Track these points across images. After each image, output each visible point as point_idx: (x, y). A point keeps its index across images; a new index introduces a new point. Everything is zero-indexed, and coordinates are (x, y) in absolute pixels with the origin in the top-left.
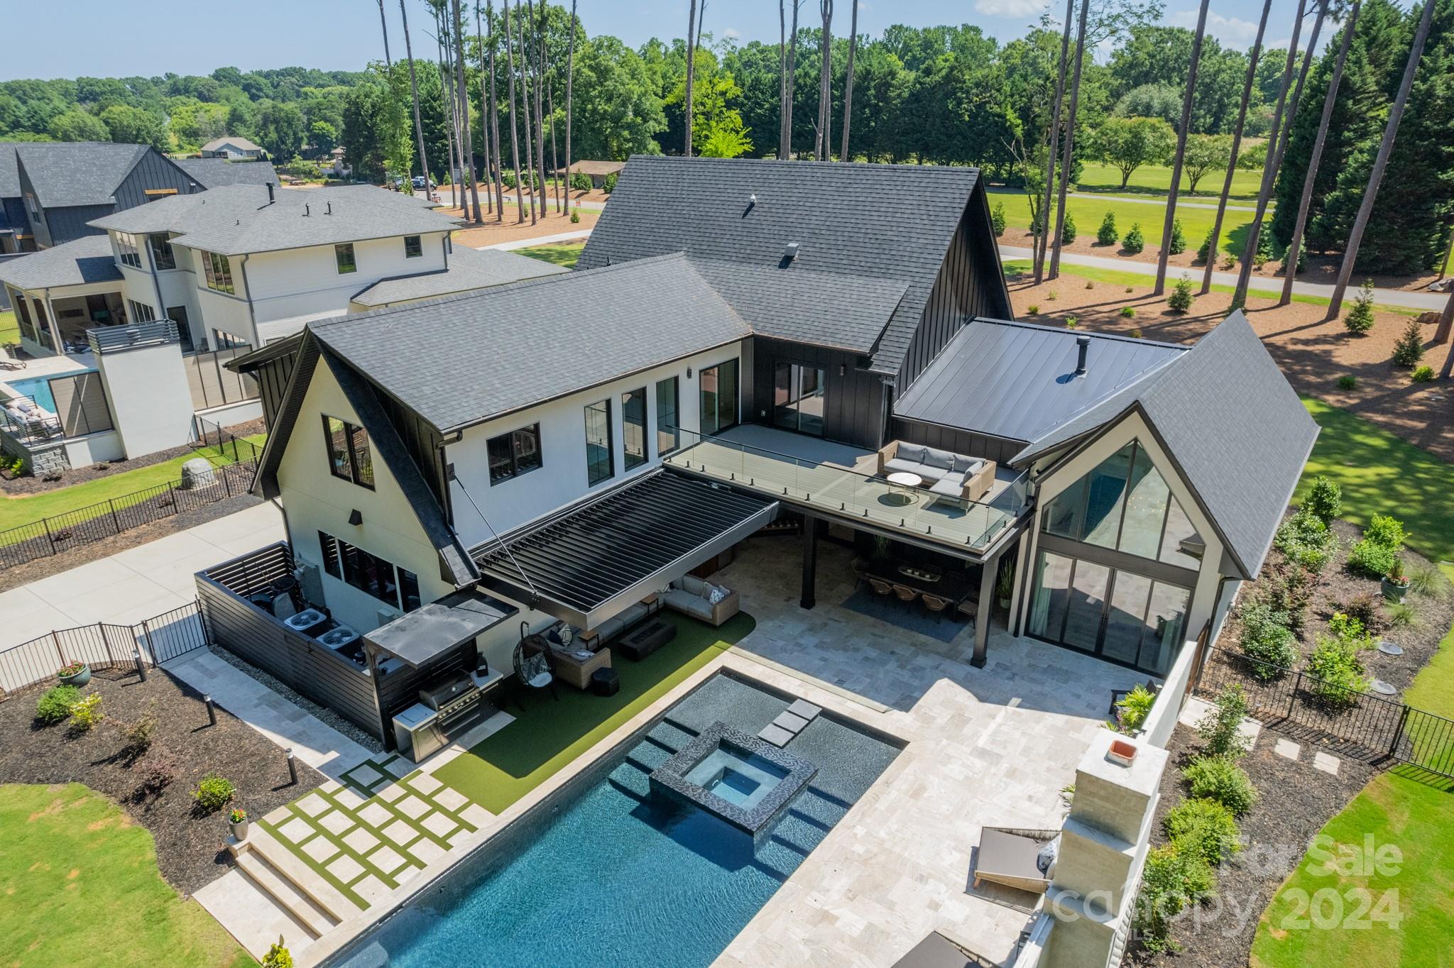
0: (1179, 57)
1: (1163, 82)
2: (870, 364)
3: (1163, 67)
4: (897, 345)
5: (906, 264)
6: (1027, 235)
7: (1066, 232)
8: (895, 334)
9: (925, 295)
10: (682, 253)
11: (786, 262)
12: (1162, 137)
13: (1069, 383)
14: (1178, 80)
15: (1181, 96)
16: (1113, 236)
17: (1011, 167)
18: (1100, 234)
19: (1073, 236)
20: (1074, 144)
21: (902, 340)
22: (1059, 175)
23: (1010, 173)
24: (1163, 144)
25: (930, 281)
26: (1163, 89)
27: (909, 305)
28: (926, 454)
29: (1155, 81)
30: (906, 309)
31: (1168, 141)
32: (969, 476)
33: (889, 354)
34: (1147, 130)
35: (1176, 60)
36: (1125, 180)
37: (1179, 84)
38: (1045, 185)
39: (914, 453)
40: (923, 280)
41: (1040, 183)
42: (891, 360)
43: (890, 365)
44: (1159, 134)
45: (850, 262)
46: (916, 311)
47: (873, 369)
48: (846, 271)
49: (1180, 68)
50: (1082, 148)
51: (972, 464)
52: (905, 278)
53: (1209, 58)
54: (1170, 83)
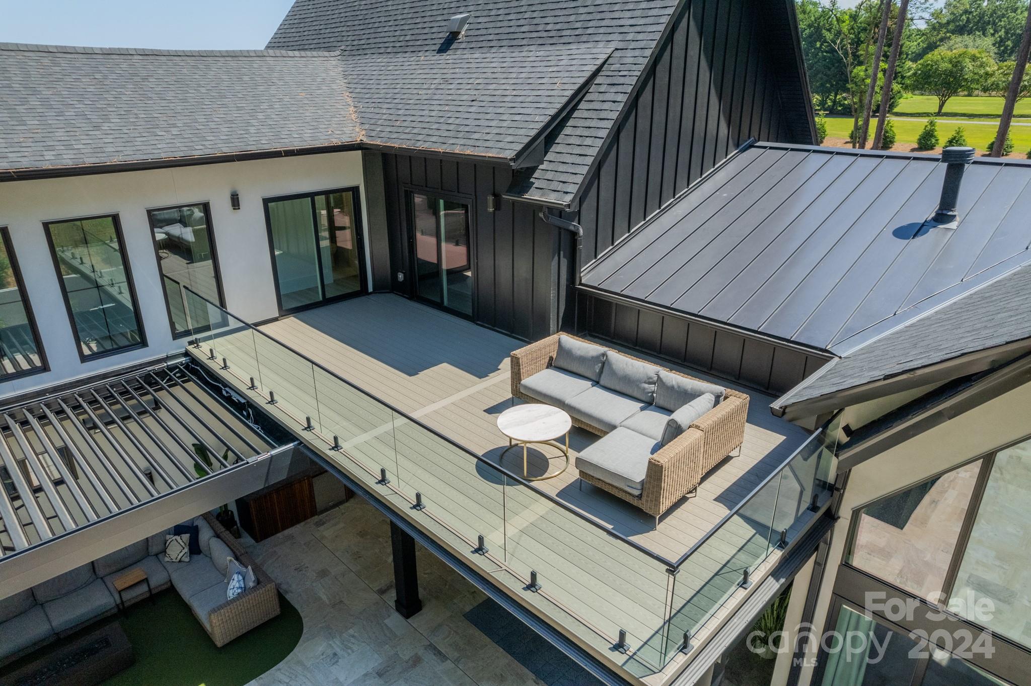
0: (994, 12)
1: (977, 33)
2: (527, 187)
3: (978, 22)
4: (578, 150)
5: (616, 15)
6: (847, 143)
7: (886, 137)
8: (579, 132)
9: (641, 60)
10: (338, 53)
11: (449, 42)
12: (982, 65)
13: (919, 240)
14: (992, 31)
15: (994, 45)
16: (933, 141)
17: (836, 97)
18: (919, 140)
19: (892, 142)
20: (896, 73)
21: (588, 141)
22: (884, 71)
23: (834, 102)
24: (982, 72)
25: (651, 36)
26: (977, 39)
27: (609, 80)
28: (603, 362)
29: (970, 32)
30: (602, 89)
31: (988, 69)
32: (674, 431)
33: (562, 168)
34: (967, 60)
35: (991, 15)
36: (941, 107)
37: (993, 35)
38: (868, 81)
39: (582, 360)
40: (640, 37)
41: (863, 80)
42: (563, 178)
43: (560, 187)
44: (979, 63)
45: (533, 28)
46: (620, 89)
47: (533, 195)
48: (524, 42)
49: (994, 22)
50: (903, 77)
51: (688, 396)
52: (610, 37)
53: (1022, 12)
54: (984, 34)
